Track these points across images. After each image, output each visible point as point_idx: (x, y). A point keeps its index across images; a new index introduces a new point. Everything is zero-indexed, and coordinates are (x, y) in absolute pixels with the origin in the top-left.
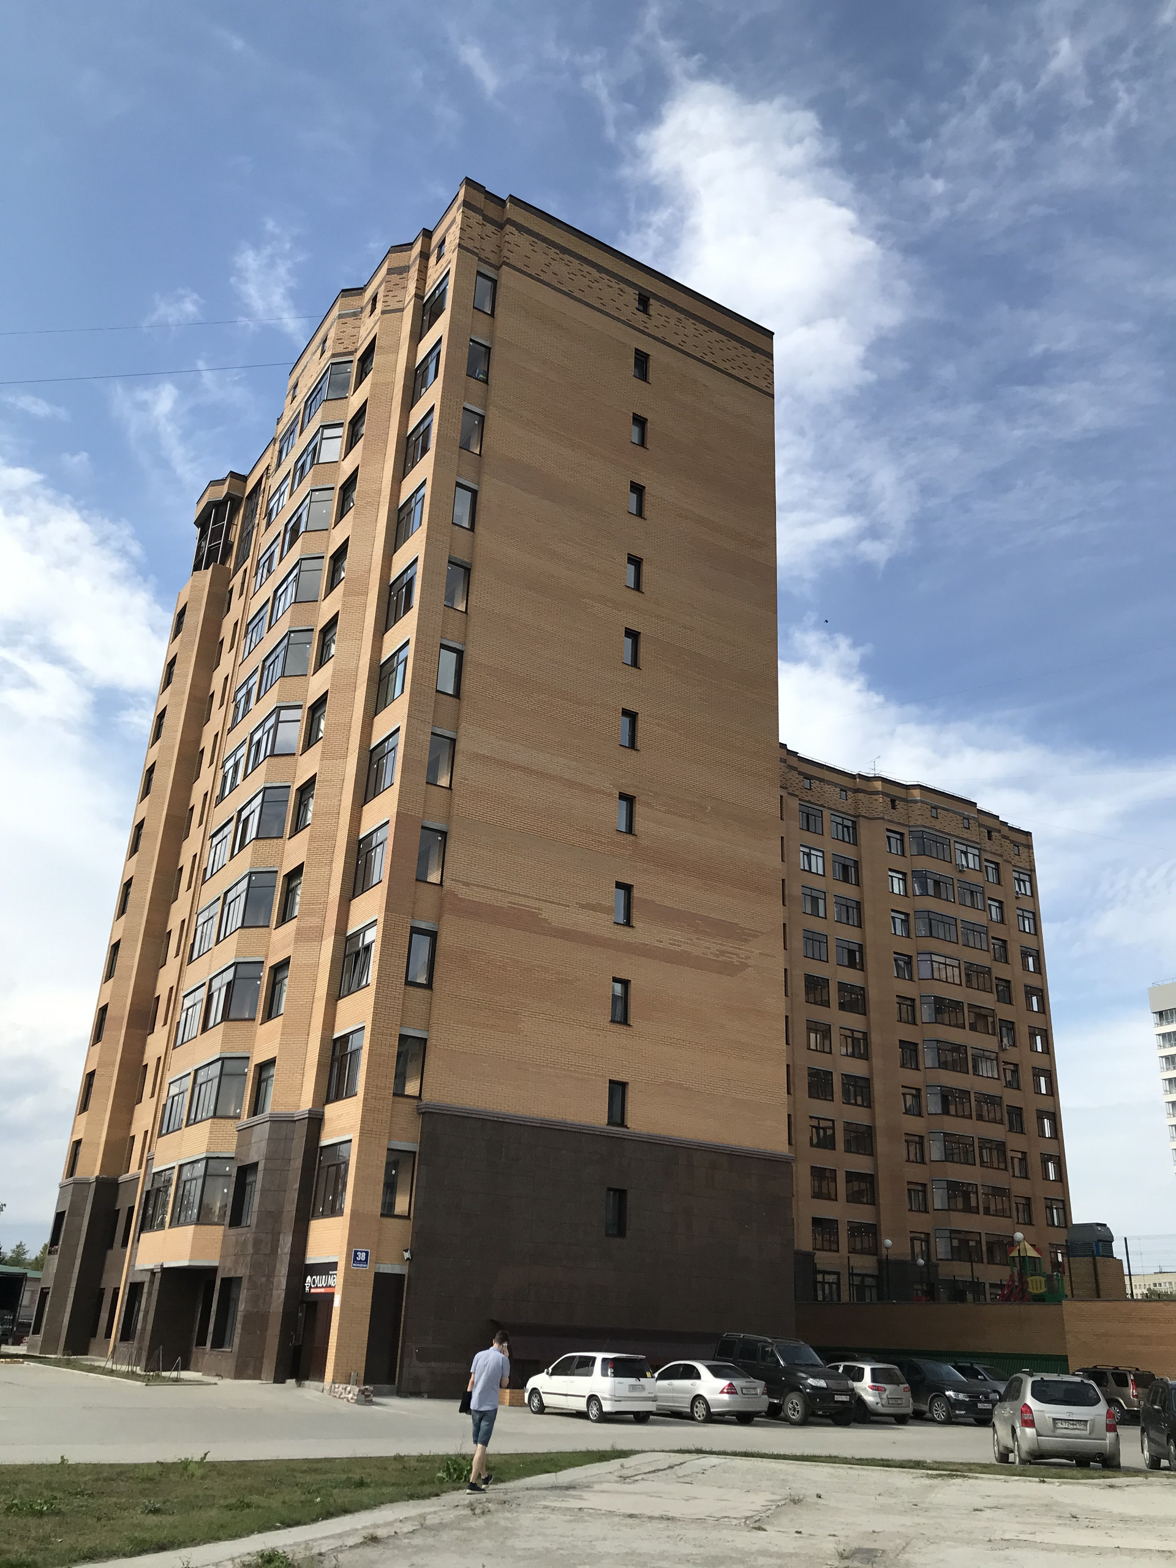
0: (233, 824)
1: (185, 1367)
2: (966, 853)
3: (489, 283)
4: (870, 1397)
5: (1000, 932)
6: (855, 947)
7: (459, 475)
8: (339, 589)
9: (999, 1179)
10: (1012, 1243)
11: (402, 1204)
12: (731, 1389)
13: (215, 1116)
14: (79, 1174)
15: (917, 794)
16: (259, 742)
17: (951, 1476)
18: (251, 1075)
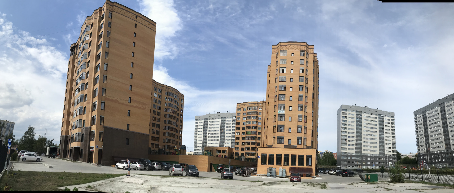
0: (78, 89)
1: (78, 160)
2: (175, 96)
3: (111, 14)
4: (156, 167)
5: (178, 107)
6: (160, 107)
7: (107, 40)
8: (90, 57)
9: (174, 139)
10: (175, 147)
11: (101, 139)
12: (140, 166)
13: (79, 127)
14: (63, 135)
15: (170, 88)
16: (80, 78)
17: (164, 177)
18: (83, 122)
